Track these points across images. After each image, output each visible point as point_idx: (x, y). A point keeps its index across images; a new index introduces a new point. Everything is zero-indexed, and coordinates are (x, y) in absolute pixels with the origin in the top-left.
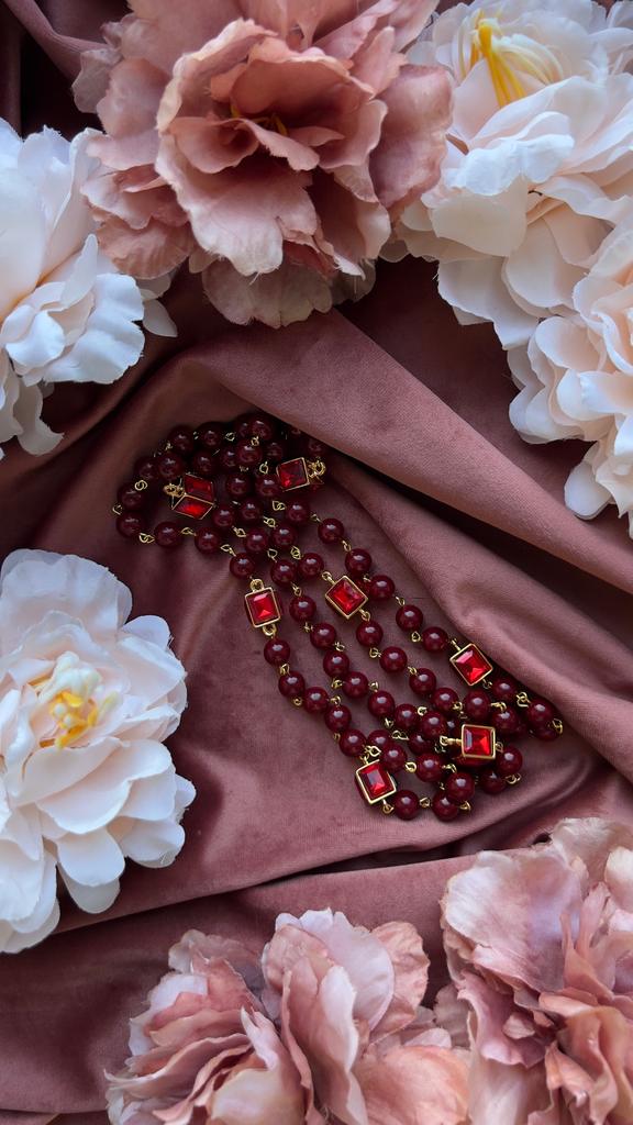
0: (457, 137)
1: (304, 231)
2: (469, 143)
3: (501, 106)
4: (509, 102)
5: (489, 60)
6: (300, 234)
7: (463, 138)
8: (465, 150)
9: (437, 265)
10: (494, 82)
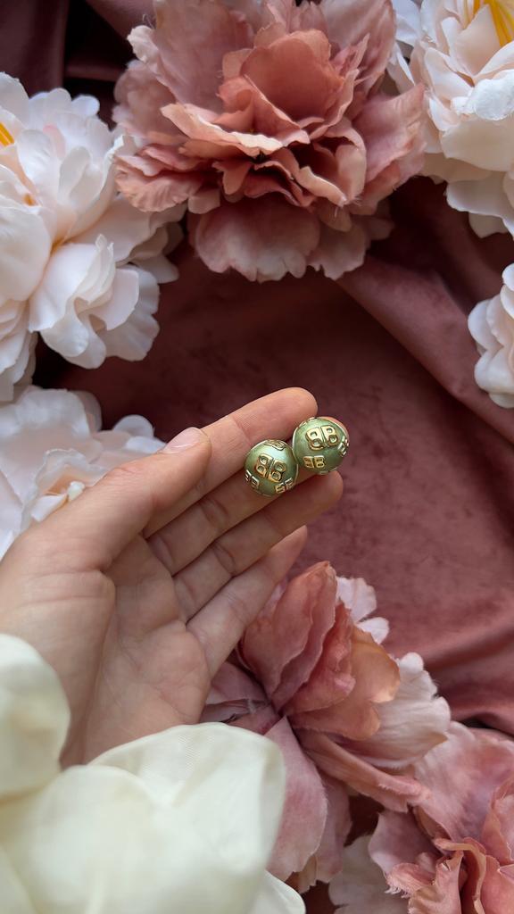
0: (464, 73)
2: (474, 78)
3: (502, 45)
4: (508, 42)
5: (491, 7)
7: (469, 74)
8: (472, 84)
9: (444, 185)
10: (495, 23)
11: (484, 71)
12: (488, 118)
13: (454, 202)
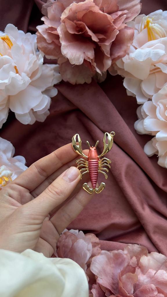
1: (90, 57)
3: (149, 41)
6: (89, 58)
9: (123, 78)
10: (148, 35)
11: (142, 47)
12: (138, 60)
13: (125, 85)
